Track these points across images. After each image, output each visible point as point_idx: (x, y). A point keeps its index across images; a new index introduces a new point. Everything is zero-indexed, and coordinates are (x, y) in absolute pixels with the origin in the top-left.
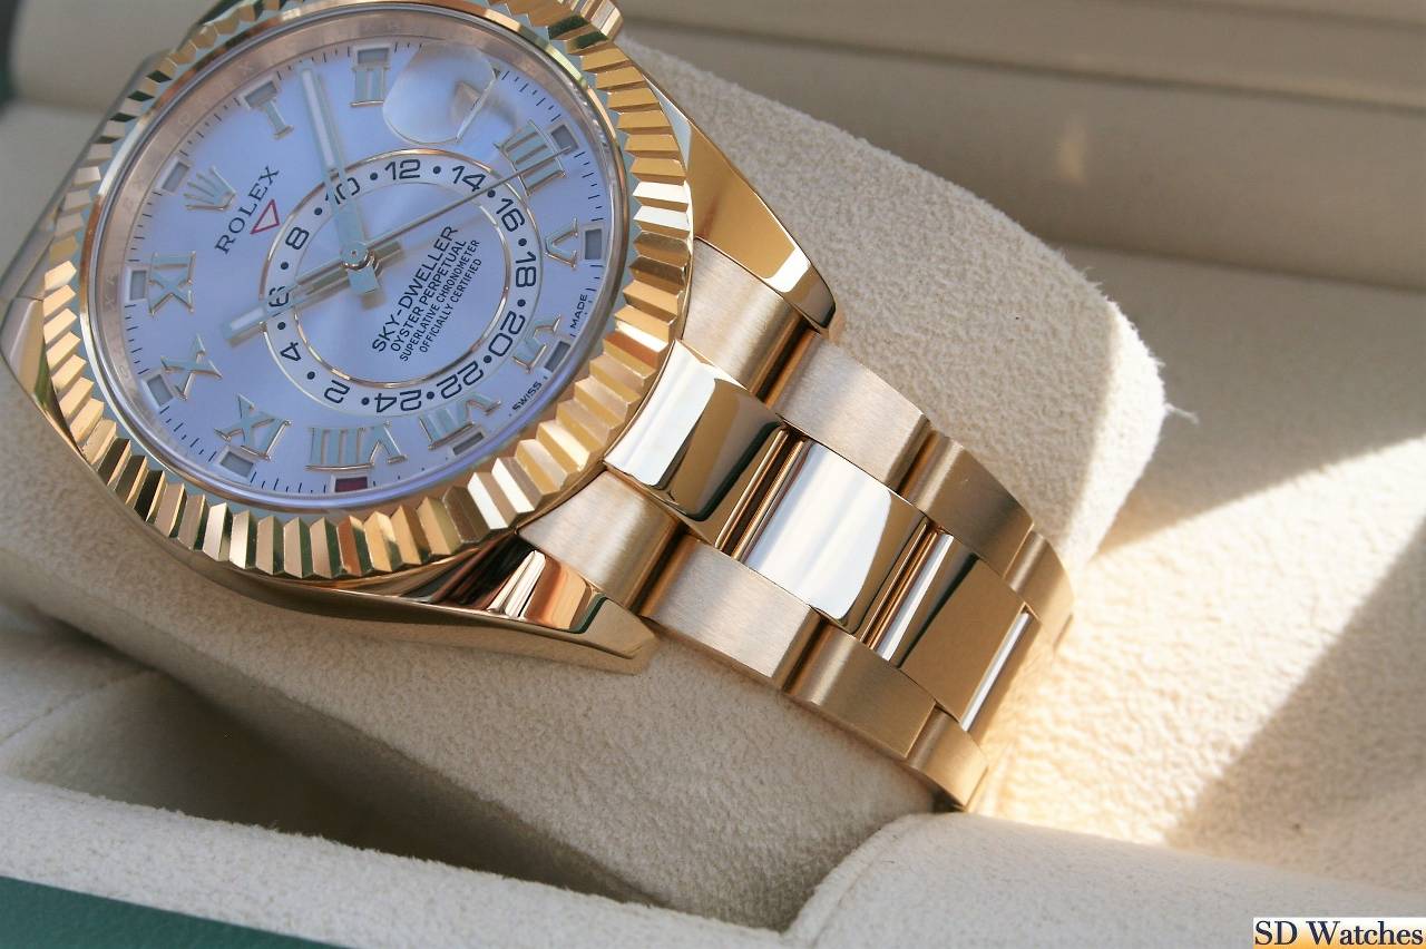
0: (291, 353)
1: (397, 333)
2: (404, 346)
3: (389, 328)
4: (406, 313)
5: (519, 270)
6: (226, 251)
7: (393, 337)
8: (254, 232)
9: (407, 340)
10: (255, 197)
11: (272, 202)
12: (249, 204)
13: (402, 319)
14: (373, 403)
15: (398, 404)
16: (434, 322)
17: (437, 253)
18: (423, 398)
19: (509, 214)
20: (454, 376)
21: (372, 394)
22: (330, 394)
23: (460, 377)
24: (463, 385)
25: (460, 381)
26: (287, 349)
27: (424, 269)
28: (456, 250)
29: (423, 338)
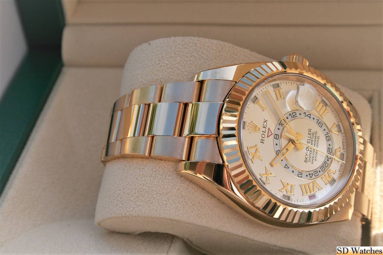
0: (286, 167)
1: (309, 158)
2: (311, 160)
3: (307, 157)
4: (309, 152)
5: (326, 137)
6: (263, 143)
7: (308, 159)
8: (268, 137)
9: (311, 159)
10: (264, 127)
11: (269, 128)
12: (264, 130)
13: (308, 154)
14: (309, 176)
15: (314, 175)
16: (315, 154)
17: (309, 136)
18: (318, 172)
19: (319, 123)
20: (323, 166)
21: (308, 174)
22: (299, 175)
23: (324, 166)
24: (325, 168)
25: (324, 167)
26: (285, 166)
27: (308, 141)
28: (313, 134)
29: (314, 158)
